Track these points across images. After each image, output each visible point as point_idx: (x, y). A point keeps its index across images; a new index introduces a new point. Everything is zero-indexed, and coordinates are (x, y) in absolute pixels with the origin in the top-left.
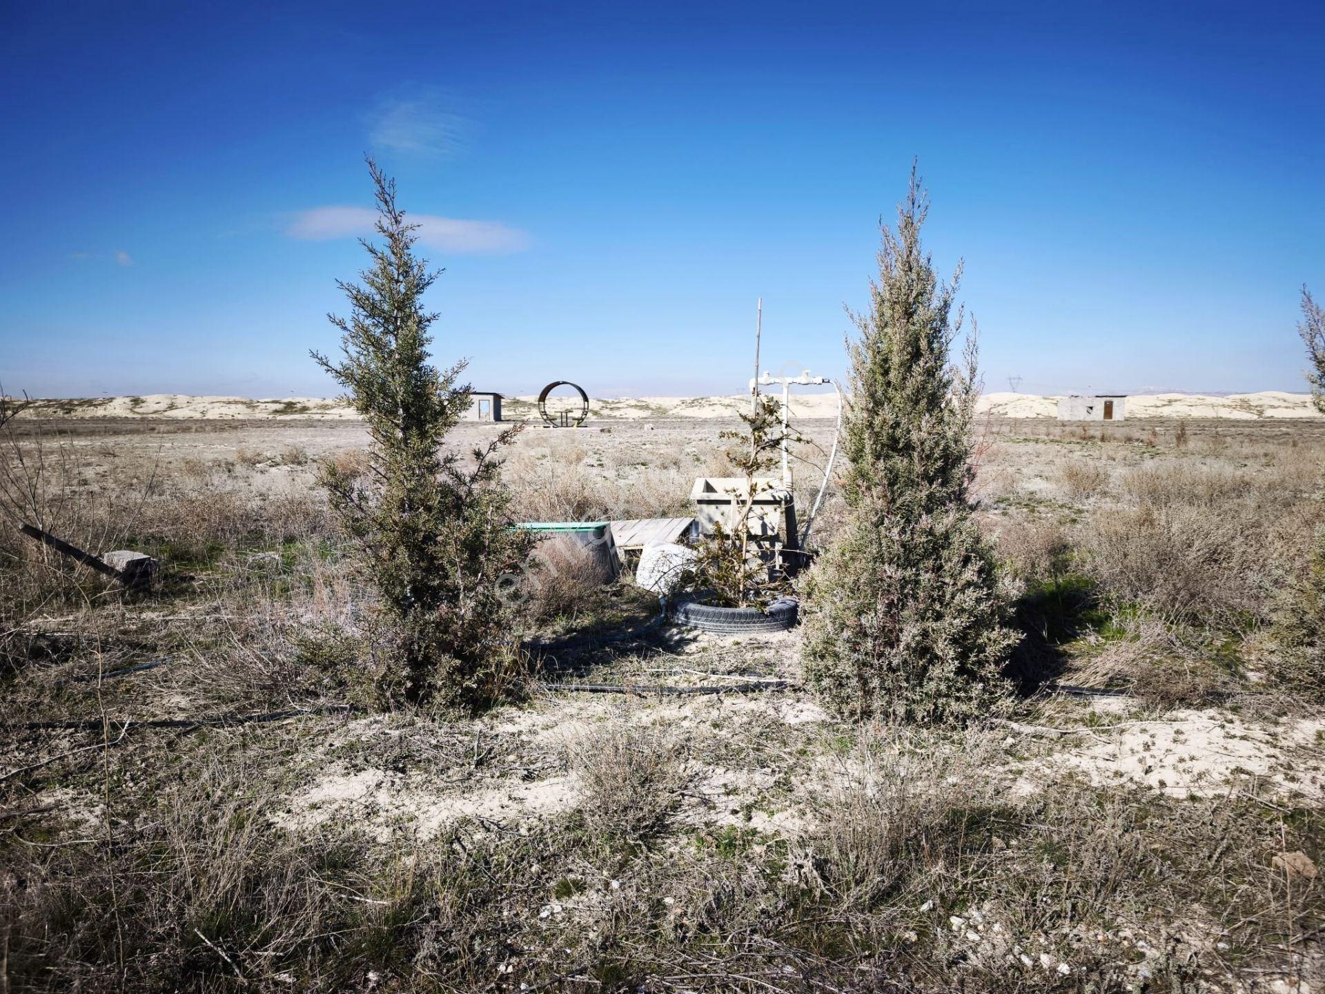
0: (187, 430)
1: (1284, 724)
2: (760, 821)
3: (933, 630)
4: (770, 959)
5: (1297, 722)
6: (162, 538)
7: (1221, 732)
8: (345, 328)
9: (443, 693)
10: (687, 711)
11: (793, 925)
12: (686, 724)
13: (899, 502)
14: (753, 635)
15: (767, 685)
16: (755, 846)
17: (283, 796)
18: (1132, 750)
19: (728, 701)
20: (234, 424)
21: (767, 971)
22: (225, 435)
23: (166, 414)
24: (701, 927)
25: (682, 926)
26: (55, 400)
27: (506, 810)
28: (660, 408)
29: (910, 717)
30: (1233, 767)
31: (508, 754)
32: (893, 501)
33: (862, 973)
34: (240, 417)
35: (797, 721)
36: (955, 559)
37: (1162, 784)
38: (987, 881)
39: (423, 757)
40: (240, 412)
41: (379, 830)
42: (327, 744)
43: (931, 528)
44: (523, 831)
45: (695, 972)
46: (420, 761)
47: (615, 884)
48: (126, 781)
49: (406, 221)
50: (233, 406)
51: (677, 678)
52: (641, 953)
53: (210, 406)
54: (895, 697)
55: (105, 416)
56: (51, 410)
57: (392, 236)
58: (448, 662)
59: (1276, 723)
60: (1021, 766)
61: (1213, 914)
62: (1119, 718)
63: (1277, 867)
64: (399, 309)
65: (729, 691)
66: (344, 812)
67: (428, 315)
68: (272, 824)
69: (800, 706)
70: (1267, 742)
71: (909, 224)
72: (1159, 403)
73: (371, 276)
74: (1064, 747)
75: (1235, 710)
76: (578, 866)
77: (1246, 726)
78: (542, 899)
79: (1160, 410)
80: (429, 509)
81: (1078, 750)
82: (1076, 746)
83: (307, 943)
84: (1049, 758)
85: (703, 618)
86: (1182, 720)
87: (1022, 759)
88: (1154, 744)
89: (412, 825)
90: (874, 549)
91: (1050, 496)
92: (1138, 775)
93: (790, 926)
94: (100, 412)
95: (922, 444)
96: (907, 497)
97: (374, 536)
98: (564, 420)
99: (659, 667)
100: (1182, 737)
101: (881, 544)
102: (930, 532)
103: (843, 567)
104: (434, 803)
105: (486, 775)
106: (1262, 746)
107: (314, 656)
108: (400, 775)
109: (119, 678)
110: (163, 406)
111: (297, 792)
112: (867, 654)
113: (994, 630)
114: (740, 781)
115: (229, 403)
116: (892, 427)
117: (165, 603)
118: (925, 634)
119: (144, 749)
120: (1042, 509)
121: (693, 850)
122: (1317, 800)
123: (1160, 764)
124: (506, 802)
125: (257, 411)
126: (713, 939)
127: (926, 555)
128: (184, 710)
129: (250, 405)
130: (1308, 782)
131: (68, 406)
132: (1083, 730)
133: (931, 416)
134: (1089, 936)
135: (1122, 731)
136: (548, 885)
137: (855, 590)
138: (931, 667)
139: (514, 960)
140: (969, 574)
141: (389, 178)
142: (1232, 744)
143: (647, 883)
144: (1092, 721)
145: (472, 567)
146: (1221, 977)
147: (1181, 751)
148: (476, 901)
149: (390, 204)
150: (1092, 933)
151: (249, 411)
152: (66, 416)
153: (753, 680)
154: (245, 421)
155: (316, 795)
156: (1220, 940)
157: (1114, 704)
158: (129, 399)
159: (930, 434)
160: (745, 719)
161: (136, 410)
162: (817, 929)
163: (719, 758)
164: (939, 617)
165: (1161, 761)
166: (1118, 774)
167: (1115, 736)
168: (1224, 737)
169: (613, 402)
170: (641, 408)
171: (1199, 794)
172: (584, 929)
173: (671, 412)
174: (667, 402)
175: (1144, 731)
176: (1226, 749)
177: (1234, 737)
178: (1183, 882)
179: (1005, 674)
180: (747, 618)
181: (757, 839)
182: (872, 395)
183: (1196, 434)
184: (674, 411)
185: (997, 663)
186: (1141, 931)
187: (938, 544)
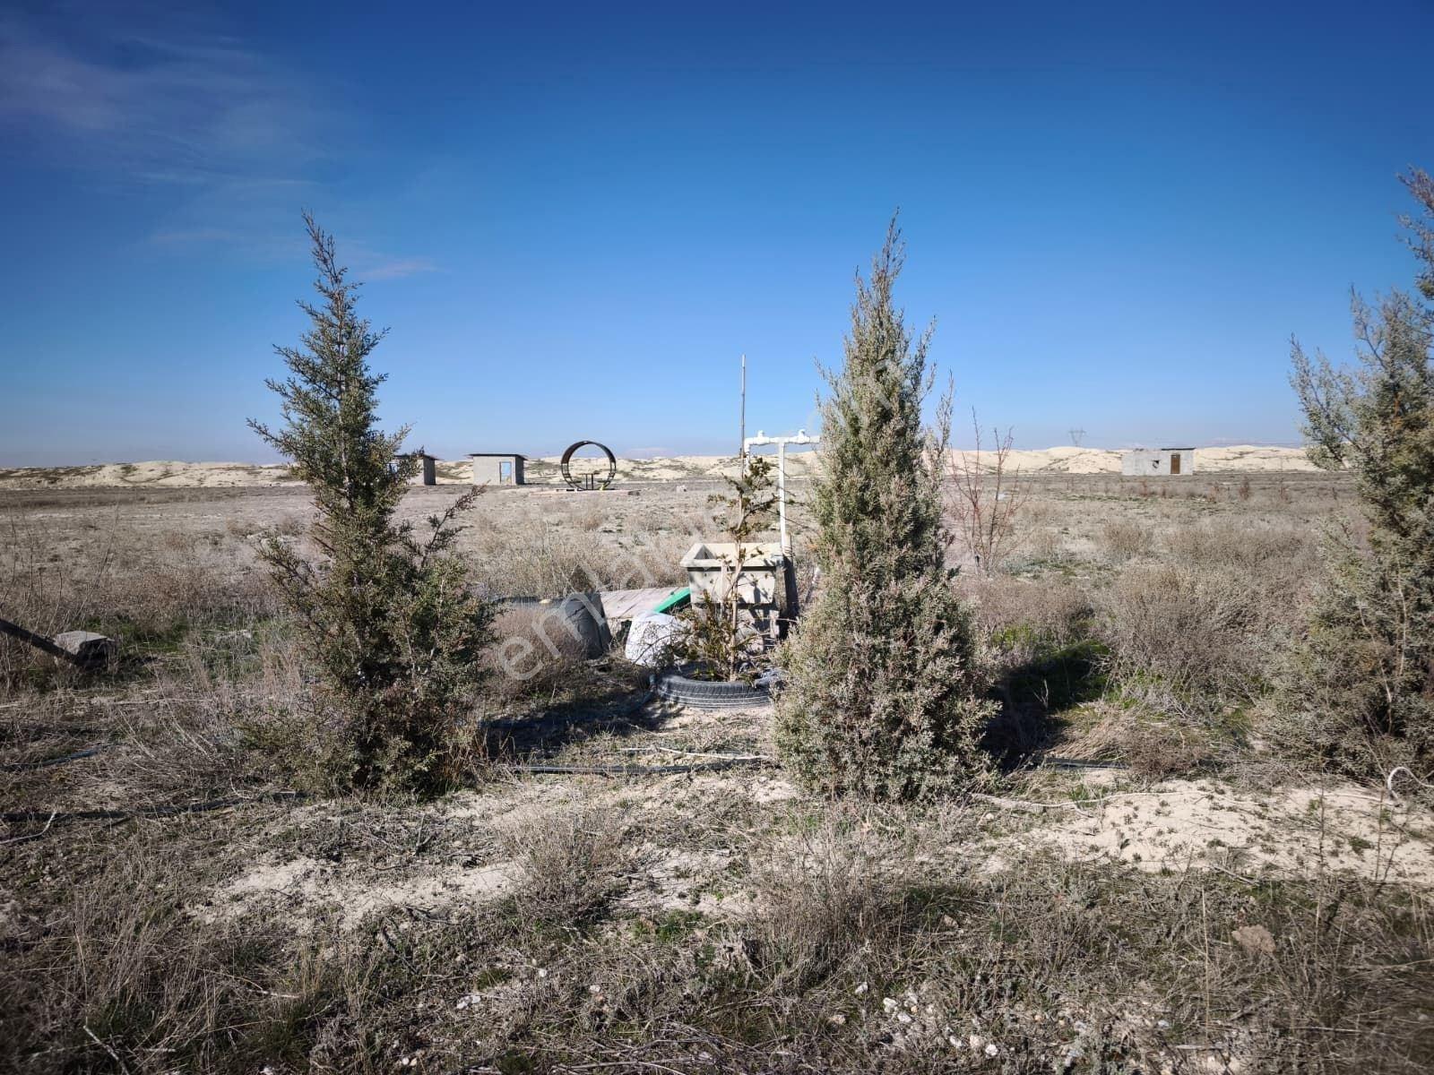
0: (179, 499)
1: (1278, 794)
2: (707, 905)
3: (905, 701)
4: (687, 1046)
5: (1291, 792)
6: (127, 617)
7: (1206, 803)
8: (286, 394)
9: (393, 776)
10: (654, 792)
11: (717, 1010)
12: (648, 805)
13: (869, 567)
14: (741, 710)
15: (743, 762)
16: (696, 931)
17: (205, 888)
18: (1113, 824)
19: (698, 781)
20: (232, 493)
21: (681, 1059)
22: (221, 504)
23: (160, 481)
24: (620, 1014)
25: (600, 1014)
26: (39, 469)
27: (439, 897)
28: (696, 468)
29: (882, 792)
30: (1210, 839)
31: (454, 841)
32: (863, 566)
33: (778, 1057)
34: (241, 484)
35: (767, 799)
36: (926, 626)
37: (1138, 858)
38: (928, 961)
39: (363, 844)
40: (240, 479)
41: (301, 921)
42: (263, 833)
43: (901, 594)
44: (454, 921)
45: (605, 1060)
46: (357, 849)
47: (542, 973)
48: (44, 875)
49: (347, 279)
50: (233, 473)
51: (650, 757)
52: (552, 1043)
53: (208, 473)
54: (867, 772)
55: (93, 486)
56: (34, 480)
57: (332, 296)
58: (398, 744)
59: (1269, 793)
60: (995, 843)
61: (1159, 991)
62: (1105, 790)
63: (1235, 942)
64: (343, 372)
65: (700, 770)
66: (266, 903)
67: (375, 377)
68: (189, 917)
69: (772, 783)
70: (1256, 813)
71: (882, 277)
72: (1230, 456)
73: (312, 339)
74: (1044, 822)
75: (1228, 780)
76: (507, 954)
77: (1237, 796)
78: (463, 989)
79: (1231, 462)
80: (377, 582)
81: (1058, 825)
82: (1058, 821)
83: (203, 1037)
84: (1026, 834)
85: (689, 693)
86: (1170, 791)
87: (997, 836)
88: (1136, 816)
89: (337, 915)
90: (842, 616)
91: (1090, 558)
92: (1113, 850)
93: (713, 1012)
94: (88, 481)
95: (891, 506)
96: (877, 561)
97: (320, 612)
98: (590, 483)
99: (634, 746)
100: (1166, 809)
101: (849, 611)
102: (900, 599)
103: (815, 636)
104: (363, 892)
105: (425, 862)
106: (1248, 817)
107: (258, 740)
108: (334, 864)
109: (54, 767)
110: (157, 473)
111: (221, 883)
112: (838, 727)
113: (969, 700)
114: (695, 863)
115: (229, 469)
116: (860, 490)
117: (120, 686)
118: (896, 704)
119: (70, 841)
120: (1078, 571)
121: (631, 935)
122: (1290, 872)
123: (1137, 837)
124: (440, 889)
125: (259, 478)
126: (631, 1027)
127: (896, 624)
128: (118, 799)
129: (252, 471)
130: (1284, 853)
131: (53, 476)
132: (1069, 804)
133: (901, 477)
134: (1027, 1016)
135: (1107, 804)
136: (471, 975)
137: (826, 660)
138: (905, 739)
139: (419, 1053)
140: (941, 642)
141: (327, 236)
142: (1216, 815)
143: (576, 971)
144: (1078, 795)
145: (423, 643)
146: (1155, 1056)
147: (1162, 823)
148: (391, 993)
149: (329, 262)
150: (1029, 1013)
151: (252, 477)
152: (51, 486)
153: (729, 757)
154: (244, 488)
155: (239, 886)
156: (1162, 1018)
157: (1104, 776)
158: (120, 467)
159: (898, 496)
160: (712, 798)
161: (127, 478)
162: (740, 1014)
163: (676, 840)
164: (910, 687)
165: (1139, 834)
166: (1094, 849)
167: (1100, 809)
168: (1210, 809)
169: (646, 463)
170: (676, 468)
171: (1173, 868)
172: (497, 1020)
173: (708, 473)
174: (703, 461)
175: (1129, 803)
176: (1210, 820)
177: (1222, 808)
178: (1136, 959)
179: (982, 746)
180: (735, 692)
181: (701, 923)
182: (842, 457)
183: (1264, 489)
184: (712, 471)
185: (974, 735)
186: (1082, 1011)
187: (908, 612)
